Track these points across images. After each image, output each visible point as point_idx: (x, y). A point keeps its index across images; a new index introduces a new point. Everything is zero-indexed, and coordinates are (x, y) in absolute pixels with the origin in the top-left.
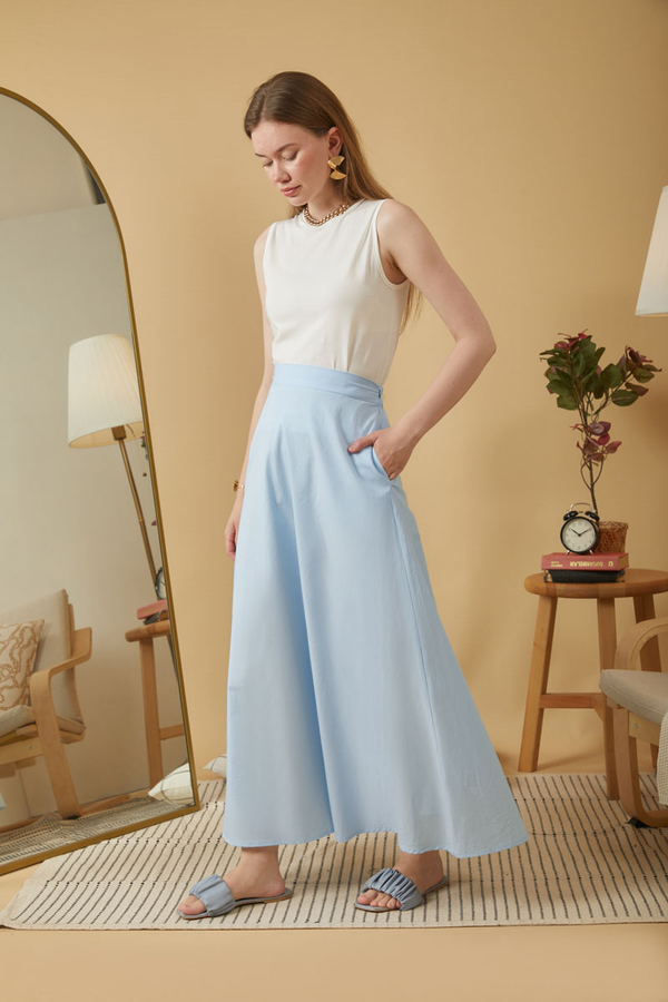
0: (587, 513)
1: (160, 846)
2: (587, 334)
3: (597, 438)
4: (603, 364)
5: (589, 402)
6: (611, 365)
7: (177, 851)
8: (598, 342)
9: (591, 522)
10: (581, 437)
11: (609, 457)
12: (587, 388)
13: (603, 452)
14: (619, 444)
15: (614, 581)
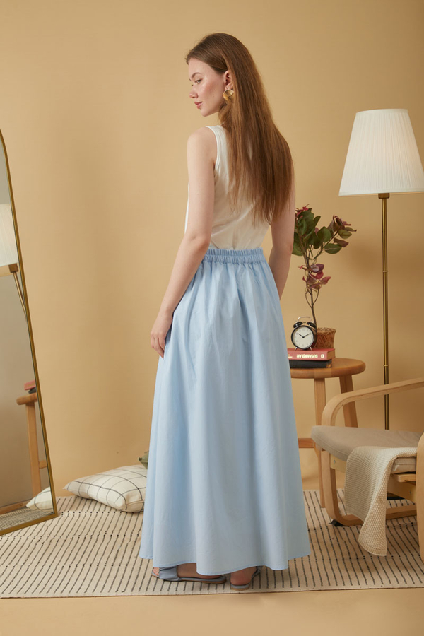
0: (309, 323)
1: (28, 541)
2: (308, 207)
3: (315, 274)
4: (319, 226)
5: (310, 251)
6: (324, 227)
7: (39, 545)
8: (316, 213)
9: (310, 329)
10: (305, 274)
11: (323, 287)
12: (309, 242)
13: (319, 283)
14: (329, 278)
15: (325, 367)
